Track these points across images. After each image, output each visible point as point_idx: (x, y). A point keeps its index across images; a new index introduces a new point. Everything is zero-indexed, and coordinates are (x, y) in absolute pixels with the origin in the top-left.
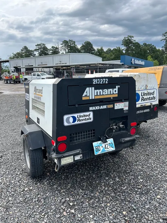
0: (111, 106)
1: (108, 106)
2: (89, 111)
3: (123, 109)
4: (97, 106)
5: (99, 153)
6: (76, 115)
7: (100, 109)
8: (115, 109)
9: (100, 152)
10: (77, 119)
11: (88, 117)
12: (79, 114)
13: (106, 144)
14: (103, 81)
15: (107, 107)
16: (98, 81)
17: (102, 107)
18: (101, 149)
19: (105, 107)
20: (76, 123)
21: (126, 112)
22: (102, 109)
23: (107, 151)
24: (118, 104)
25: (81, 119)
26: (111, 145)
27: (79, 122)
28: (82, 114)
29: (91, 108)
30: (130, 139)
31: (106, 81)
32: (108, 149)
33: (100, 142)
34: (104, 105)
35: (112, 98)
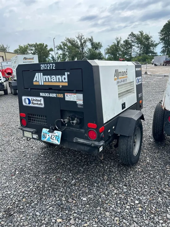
0: (61, 96)
1: (58, 95)
3: (76, 101)
4: (46, 93)
5: (45, 141)
6: (30, 98)
7: (49, 97)
8: (66, 100)
9: (46, 139)
10: (31, 101)
11: (39, 102)
12: (32, 98)
13: (53, 134)
14: (50, 66)
15: (56, 95)
16: (45, 67)
17: (51, 95)
18: (48, 137)
19: (54, 95)
20: (31, 105)
21: (80, 107)
22: (51, 97)
24: (69, 95)
25: (34, 102)
26: (57, 138)
27: (33, 105)
28: (35, 98)
29: (41, 94)
31: (53, 66)
32: (53, 141)
33: (48, 130)
34: (53, 93)
35: (61, 87)
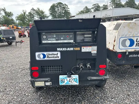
0: (78, 49)
1: (75, 48)
2: (56, 51)
3: (91, 52)
4: (64, 48)
5: (63, 85)
6: (45, 53)
7: (67, 51)
8: (82, 51)
9: (64, 83)
10: (47, 56)
11: (56, 56)
12: (48, 53)
13: (71, 78)
15: (73, 49)
17: (68, 49)
18: (66, 81)
19: (72, 49)
20: (46, 59)
21: (94, 55)
22: (68, 50)
23: (71, 84)
24: (85, 48)
25: (50, 56)
26: (75, 80)
27: (48, 59)
28: (50, 53)
29: (58, 49)
30: (97, 79)
32: (72, 83)
33: (66, 76)
34: (71, 48)
